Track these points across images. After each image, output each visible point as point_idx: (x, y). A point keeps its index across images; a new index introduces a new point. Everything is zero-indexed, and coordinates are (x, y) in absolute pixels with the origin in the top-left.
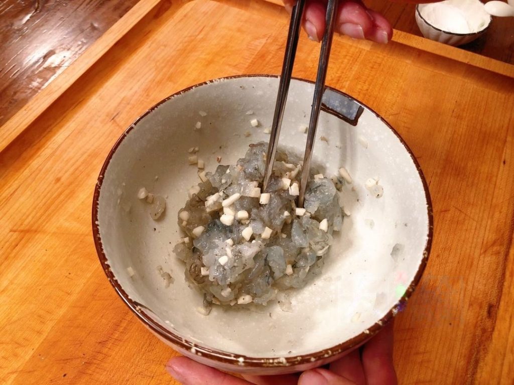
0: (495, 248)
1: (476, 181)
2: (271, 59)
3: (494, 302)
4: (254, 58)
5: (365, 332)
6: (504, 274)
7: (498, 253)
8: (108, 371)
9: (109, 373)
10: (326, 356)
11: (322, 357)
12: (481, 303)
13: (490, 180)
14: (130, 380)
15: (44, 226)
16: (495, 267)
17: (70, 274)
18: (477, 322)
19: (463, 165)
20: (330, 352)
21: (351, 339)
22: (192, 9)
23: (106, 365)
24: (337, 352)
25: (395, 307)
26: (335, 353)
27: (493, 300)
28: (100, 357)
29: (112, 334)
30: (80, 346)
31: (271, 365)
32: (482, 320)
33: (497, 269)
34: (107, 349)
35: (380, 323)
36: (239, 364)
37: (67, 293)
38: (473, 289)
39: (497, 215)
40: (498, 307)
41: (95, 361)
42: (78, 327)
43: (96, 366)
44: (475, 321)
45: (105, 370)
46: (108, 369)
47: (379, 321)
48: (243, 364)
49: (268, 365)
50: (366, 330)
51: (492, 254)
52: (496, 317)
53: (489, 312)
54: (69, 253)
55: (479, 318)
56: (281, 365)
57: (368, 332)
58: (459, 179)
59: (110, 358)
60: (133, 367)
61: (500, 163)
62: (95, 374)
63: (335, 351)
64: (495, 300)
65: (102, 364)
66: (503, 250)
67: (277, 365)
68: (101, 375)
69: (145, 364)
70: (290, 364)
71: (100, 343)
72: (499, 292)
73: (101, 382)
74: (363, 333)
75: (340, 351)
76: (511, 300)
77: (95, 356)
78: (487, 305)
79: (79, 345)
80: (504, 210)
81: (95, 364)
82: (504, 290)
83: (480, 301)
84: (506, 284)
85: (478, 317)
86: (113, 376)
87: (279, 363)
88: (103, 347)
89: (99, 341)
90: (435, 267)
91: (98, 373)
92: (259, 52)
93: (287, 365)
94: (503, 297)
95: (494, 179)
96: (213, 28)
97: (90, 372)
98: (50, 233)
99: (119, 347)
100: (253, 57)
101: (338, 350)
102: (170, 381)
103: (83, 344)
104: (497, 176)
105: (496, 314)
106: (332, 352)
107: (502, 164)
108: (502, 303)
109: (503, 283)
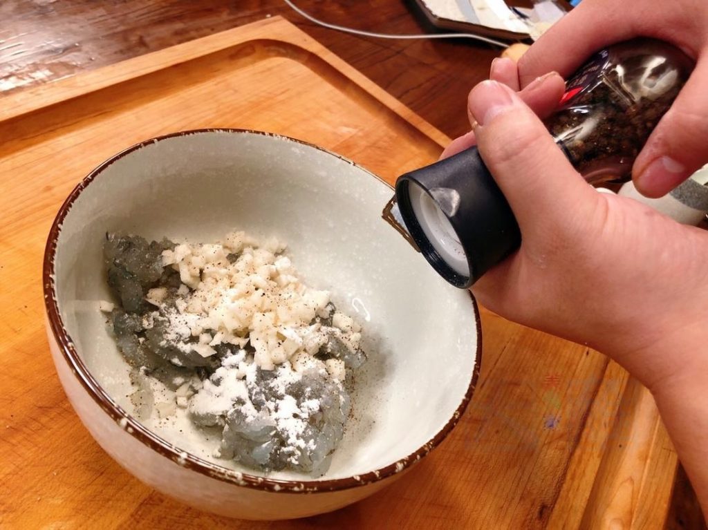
0: (562, 443)
1: (554, 363)
2: (358, 153)
3: (549, 503)
4: (338, 146)
5: (355, 478)
6: (565, 474)
7: (563, 449)
8: (40, 448)
9: (40, 451)
10: (296, 489)
11: (290, 489)
12: (534, 500)
13: (569, 367)
14: (69, 468)
15: (9, 236)
16: (557, 464)
17: (26, 307)
18: (525, 520)
19: (544, 341)
20: (302, 486)
21: (334, 480)
22: (278, 66)
23: (40, 439)
24: (311, 490)
25: (402, 461)
26: (308, 489)
27: (548, 501)
28: (35, 425)
29: (62, 401)
30: (11, 403)
31: (220, 476)
32: (532, 519)
33: (558, 466)
34: (47, 419)
35: (377, 474)
36: (179, 460)
37: (14, 330)
38: (528, 482)
39: (569, 407)
40: (552, 510)
41: (24, 429)
42: (15, 377)
43: (25, 435)
44: (523, 519)
45: (36, 446)
46: (40, 445)
47: (376, 471)
48: (183, 462)
49: (216, 474)
50: (356, 476)
51: (556, 448)
52: (548, 520)
53: (541, 513)
54: (34, 281)
55: (529, 517)
56: (234, 480)
57: (358, 478)
58: (537, 354)
59: (49, 432)
60: (78, 452)
61: (583, 352)
62: (19, 446)
63: (310, 488)
64: (550, 501)
65: (35, 436)
66: (569, 447)
67: (228, 478)
68: (29, 450)
69: (97, 453)
70: (246, 483)
71: (40, 407)
72: (556, 493)
73: (26, 460)
74: (352, 478)
75: (315, 489)
76: (568, 505)
77: (27, 422)
78: (540, 504)
79: (9, 402)
80: (579, 404)
81: (24, 433)
82: (561, 492)
83: (533, 497)
84: (565, 486)
85: (528, 515)
86: (45, 457)
87: (233, 476)
88: (43, 414)
89: (40, 404)
90: (492, 443)
91: (25, 446)
92: (344, 141)
93: (242, 483)
94: (559, 500)
95: (574, 367)
96: (299, 94)
97: (14, 441)
98: (14, 248)
99: (66, 421)
100: (338, 143)
101: (313, 488)
102: (125, 485)
103: (14, 403)
104: (577, 365)
105: (548, 517)
106: (305, 487)
107: (585, 354)
108: (557, 506)
109: (562, 484)
